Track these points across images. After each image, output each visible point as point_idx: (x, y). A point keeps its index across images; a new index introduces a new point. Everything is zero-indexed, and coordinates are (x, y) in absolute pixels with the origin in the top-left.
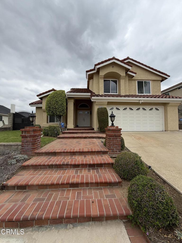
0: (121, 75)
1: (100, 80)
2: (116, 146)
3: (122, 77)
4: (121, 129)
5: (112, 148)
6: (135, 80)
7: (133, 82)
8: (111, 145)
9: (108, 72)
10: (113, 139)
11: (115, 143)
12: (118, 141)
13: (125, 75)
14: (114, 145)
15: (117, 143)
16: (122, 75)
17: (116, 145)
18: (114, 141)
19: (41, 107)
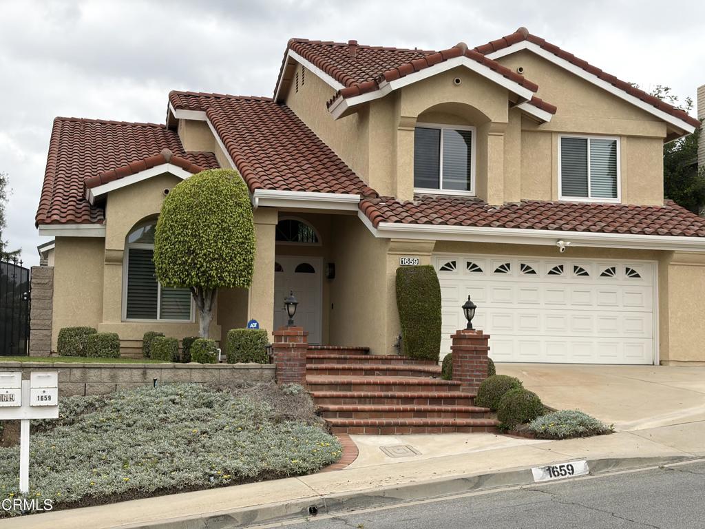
0: (489, 117)
1: (399, 132)
2: (478, 374)
3: (492, 125)
4: (488, 337)
5: (468, 378)
6: (551, 133)
7: (543, 142)
8: (468, 371)
9: (437, 102)
10: (470, 357)
11: (476, 367)
12: (481, 362)
13: (507, 121)
14: (473, 371)
15: (480, 366)
16: (493, 120)
17: (477, 371)
18: (473, 362)
19: (102, 240)
